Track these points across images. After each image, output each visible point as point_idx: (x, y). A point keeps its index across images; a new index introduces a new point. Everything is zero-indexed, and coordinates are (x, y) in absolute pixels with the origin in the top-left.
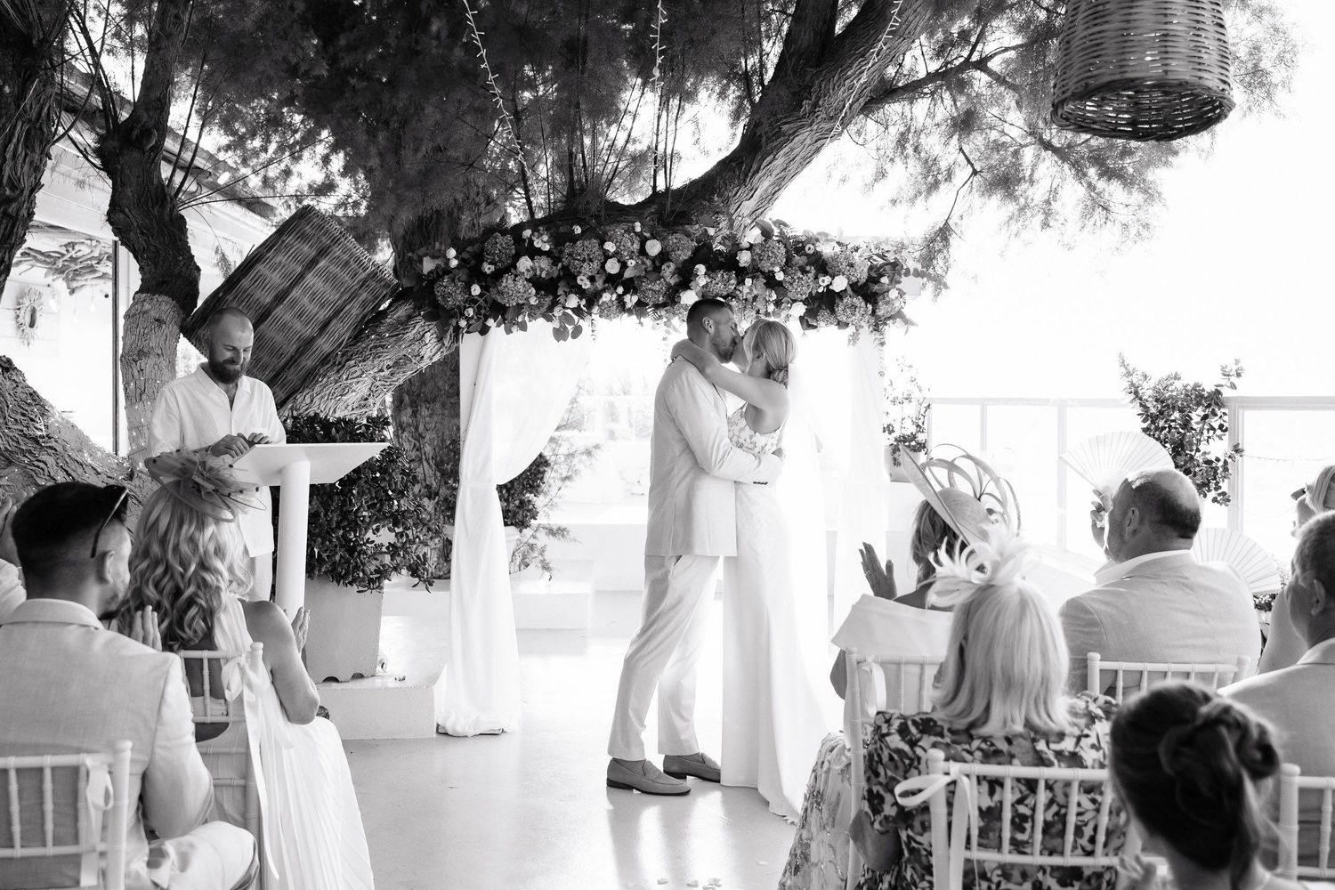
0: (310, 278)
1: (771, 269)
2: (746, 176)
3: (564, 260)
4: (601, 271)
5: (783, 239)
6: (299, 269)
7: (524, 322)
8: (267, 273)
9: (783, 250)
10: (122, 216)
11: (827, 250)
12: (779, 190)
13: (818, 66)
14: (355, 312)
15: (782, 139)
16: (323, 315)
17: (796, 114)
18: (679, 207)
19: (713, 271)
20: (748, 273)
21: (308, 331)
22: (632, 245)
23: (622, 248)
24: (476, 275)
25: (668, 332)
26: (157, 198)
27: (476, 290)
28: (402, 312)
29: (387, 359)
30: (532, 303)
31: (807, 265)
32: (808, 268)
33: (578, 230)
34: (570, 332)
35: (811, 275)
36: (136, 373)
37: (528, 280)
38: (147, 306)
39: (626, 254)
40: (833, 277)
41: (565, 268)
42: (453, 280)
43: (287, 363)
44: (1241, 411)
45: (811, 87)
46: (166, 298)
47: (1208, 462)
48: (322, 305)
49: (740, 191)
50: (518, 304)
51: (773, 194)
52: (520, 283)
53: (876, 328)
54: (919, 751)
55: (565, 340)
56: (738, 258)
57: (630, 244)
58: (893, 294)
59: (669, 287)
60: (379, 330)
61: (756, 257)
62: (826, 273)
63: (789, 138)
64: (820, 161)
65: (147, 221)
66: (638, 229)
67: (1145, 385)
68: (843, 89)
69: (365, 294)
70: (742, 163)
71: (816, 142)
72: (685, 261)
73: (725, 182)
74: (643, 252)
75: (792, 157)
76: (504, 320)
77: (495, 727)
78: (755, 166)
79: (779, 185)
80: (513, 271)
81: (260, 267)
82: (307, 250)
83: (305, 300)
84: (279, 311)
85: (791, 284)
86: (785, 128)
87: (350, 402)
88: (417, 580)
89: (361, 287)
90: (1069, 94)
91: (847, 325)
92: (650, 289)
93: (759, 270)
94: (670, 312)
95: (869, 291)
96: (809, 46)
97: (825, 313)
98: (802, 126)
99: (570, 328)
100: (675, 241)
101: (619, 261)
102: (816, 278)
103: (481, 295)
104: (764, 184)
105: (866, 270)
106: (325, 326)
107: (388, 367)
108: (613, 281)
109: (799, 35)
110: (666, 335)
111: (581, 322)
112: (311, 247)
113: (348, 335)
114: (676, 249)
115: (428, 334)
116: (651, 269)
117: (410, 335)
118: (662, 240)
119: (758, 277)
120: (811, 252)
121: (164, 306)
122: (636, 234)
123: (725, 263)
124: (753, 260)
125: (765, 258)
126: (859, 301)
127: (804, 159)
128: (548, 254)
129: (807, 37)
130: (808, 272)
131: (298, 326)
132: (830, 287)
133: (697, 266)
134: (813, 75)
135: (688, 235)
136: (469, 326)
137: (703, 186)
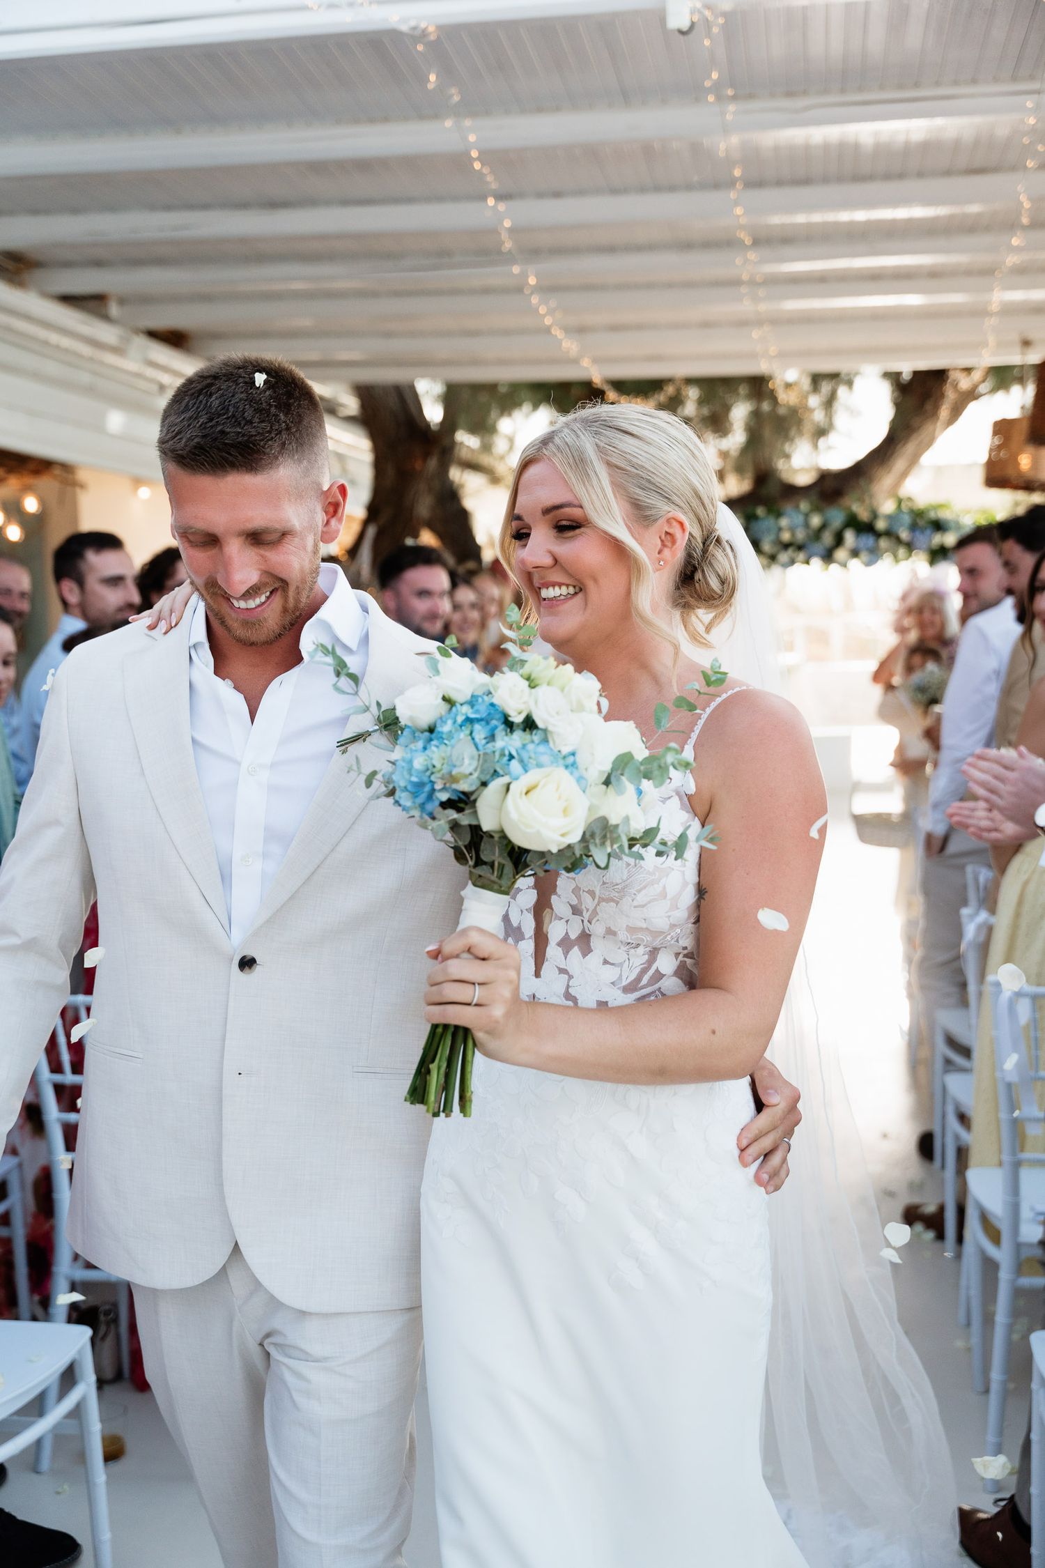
11: (944, 515)
33: (759, 510)
49: (882, 473)
56: (874, 524)
57: (799, 519)
59: (828, 547)
61: (890, 524)
62: (941, 532)
66: (804, 507)
72: (838, 529)
74: (808, 524)
85: (916, 541)
93: (891, 533)
100: (831, 514)
101: (788, 531)
102: (933, 536)
108: (786, 546)
116: (814, 535)
118: (822, 515)
119: (891, 538)
120: (931, 517)
122: (803, 510)
123: (865, 528)
124: (887, 526)
125: (896, 524)
130: (928, 532)
132: (944, 542)
133: (848, 531)
135: (842, 508)
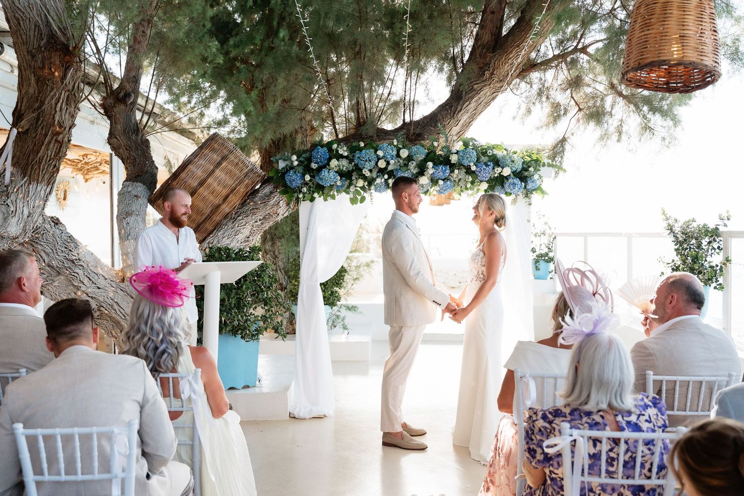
0: (218, 172)
1: (469, 164)
2: (454, 113)
3: (355, 160)
4: (376, 166)
5: (475, 148)
6: (212, 168)
7: (334, 195)
8: (194, 169)
9: (475, 153)
10: (116, 140)
11: (499, 153)
12: (472, 121)
13: (493, 52)
14: (242, 190)
15: (474, 92)
16: (225, 192)
17: (482, 79)
18: (418, 131)
19: (437, 166)
20: (456, 167)
21: (217, 201)
22: (393, 151)
23: (387, 154)
24: (307, 169)
26: (134, 130)
27: (308, 178)
28: (268, 189)
29: (259, 215)
30: (338, 184)
31: (488, 161)
32: (489, 163)
33: (362, 144)
34: (359, 200)
35: (491, 167)
36: (125, 225)
37: (336, 172)
38: (130, 189)
39: (389, 157)
40: (503, 168)
41: (356, 165)
42: (295, 173)
43: (206, 219)
44: (730, 238)
45: (490, 64)
46: (140, 184)
47: (712, 267)
48: (225, 187)
50: (330, 185)
51: (469, 123)
52: (332, 174)
53: (527, 196)
54: (554, 425)
55: (356, 204)
56: (450, 158)
57: (391, 151)
58: (536, 177)
59: (413, 174)
60: (255, 200)
61: (461, 158)
62: (499, 166)
63: (478, 92)
64: (495, 104)
65: (129, 142)
66: (395, 143)
67: (676, 225)
68: (507, 65)
69: (247, 181)
70: (452, 106)
71: (493, 94)
73: (443, 117)
74: (398, 156)
75: (479, 102)
76: (323, 193)
77: (321, 414)
78: (459, 108)
79: (472, 118)
80: (327, 167)
81: (190, 167)
82: (216, 157)
83: (215, 184)
84: (201, 190)
86: (475, 86)
87: (240, 239)
88: (277, 335)
89: (245, 177)
90: (630, 68)
91: (511, 194)
93: (462, 165)
95: (522, 175)
96: (488, 41)
97: (498, 188)
98: (485, 86)
99: (359, 198)
101: (385, 161)
102: (493, 169)
103: (310, 180)
104: (464, 118)
105: (521, 164)
106: (227, 197)
107: (260, 220)
108: (382, 171)
109: (483, 35)
111: (365, 194)
112: (218, 155)
113: (238, 203)
114: (416, 154)
115: (282, 202)
117: (272, 202)
118: (409, 149)
120: (490, 154)
121: (140, 189)
122: (395, 146)
123: (444, 161)
124: (459, 159)
126: (517, 181)
127: (486, 103)
128: (347, 157)
129: (487, 36)
130: (489, 165)
131: (211, 198)
134: (491, 57)
135: (423, 146)
136: (304, 197)
137: (430, 119)
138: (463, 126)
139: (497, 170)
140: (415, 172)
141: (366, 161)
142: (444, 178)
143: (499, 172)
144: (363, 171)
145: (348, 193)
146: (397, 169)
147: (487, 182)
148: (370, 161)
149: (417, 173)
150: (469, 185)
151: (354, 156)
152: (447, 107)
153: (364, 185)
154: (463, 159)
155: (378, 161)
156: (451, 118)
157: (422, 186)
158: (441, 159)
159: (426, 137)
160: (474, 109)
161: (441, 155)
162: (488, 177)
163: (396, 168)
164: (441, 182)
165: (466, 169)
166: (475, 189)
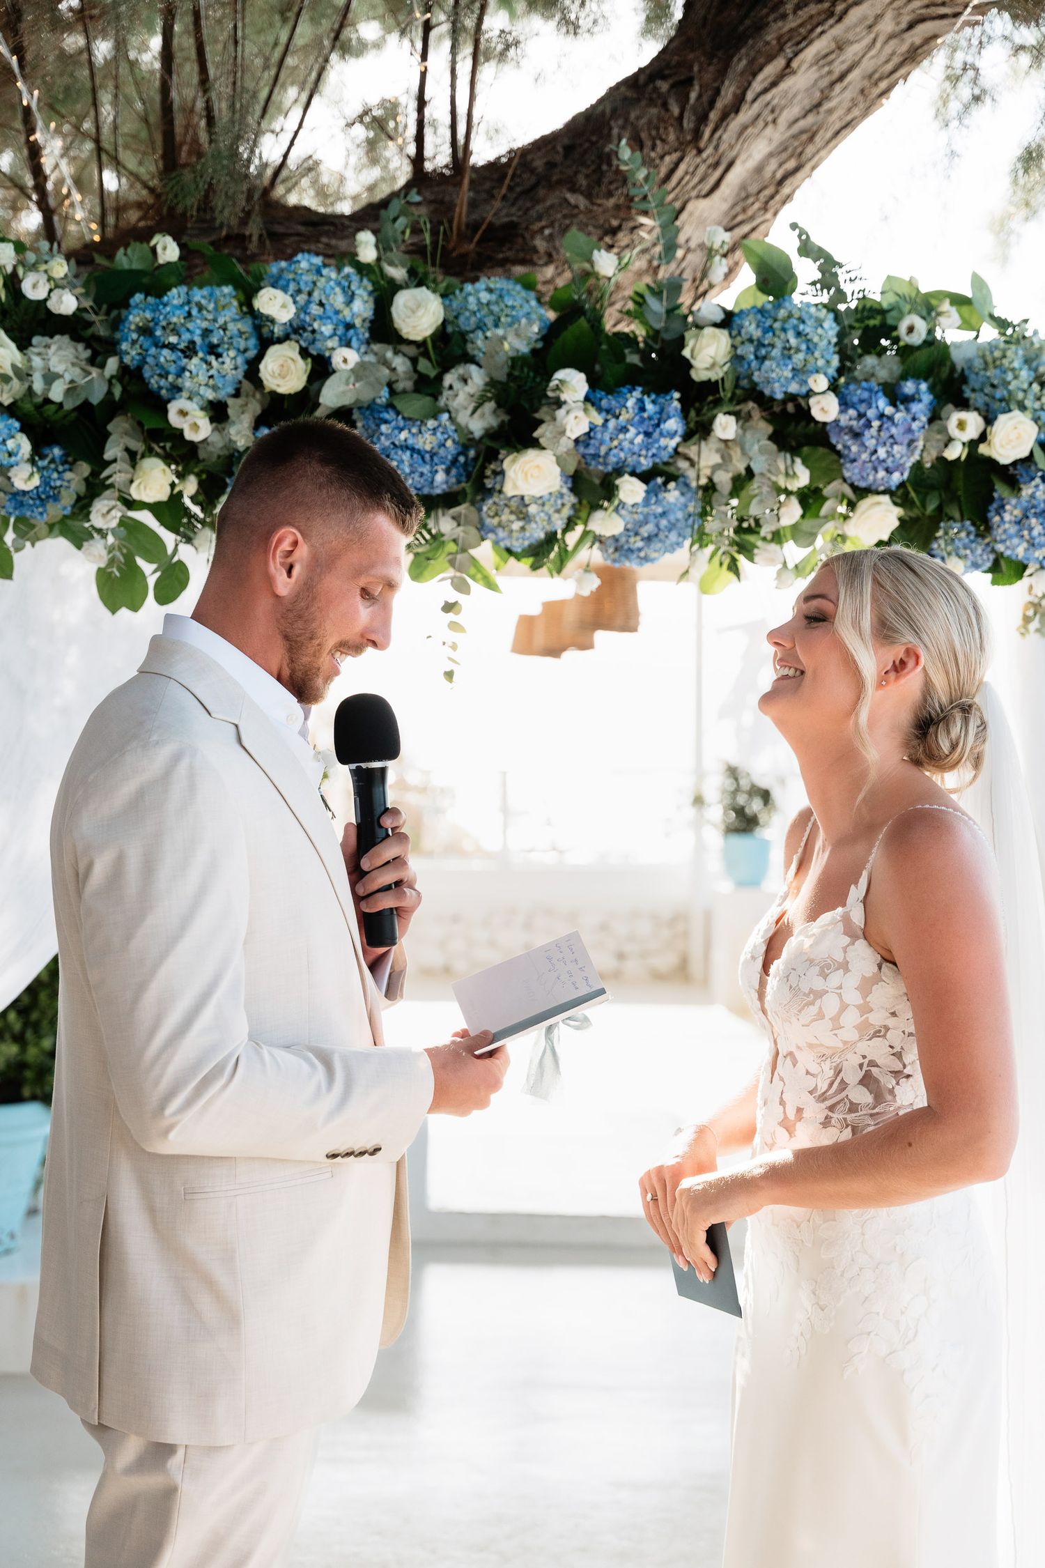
1: (794, 388)
2: (703, 119)
3: (124, 346)
4: (247, 386)
5: (831, 299)
9: (830, 330)
12: (797, 169)
15: (812, 9)
18: (496, 212)
19: (610, 391)
20: (717, 403)
22: (350, 299)
23: (315, 310)
25: (461, 587)
30: (22, 485)
31: (904, 377)
32: (909, 387)
33: (168, 250)
34: (151, 581)
35: (920, 409)
39: (327, 329)
40: (988, 417)
41: (131, 375)
49: (682, 167)
51: (781, 183)
55: (135, 608)
56: (686, 353)
57: (338, 300)
59: (467, 442)
61: (748, 351)
62: (963, 404)
66: (368, 256)
70: (688, 82)
71: (911, 26)
72: (516, 361)
74: (382, 325)
75: (838, 68)
78: (728, 92)
79: (798, 156)
85: (857, 435)
91: (1019, 569)
92: (405, 447)
93: (755, 390)
94: (467, 523)
97: (956, 531)
99: (148, 569)
100: (485, 297)
101: (304, 353)
102: (936, 416)
110: (453, 596)
111: (186, 553)
114: (489, 321)
116: (408, 385)
118: (446, 291)
119: (749, 417)
120: (917, 339)
122: (362, 269)
124: (737, 359)
125: (776, 353)
127: (873, 78)
128: (72, 325)
130: (908, 400)
132: (983, 449)
133: (561, 374)
135: (527, 287)
137: (568, 149)
138: (743, 198)
139: (961, 425)
140: (478, 425)
141: (190, 351)
142: (645, 464)
143: (972, 432)
144: (173, 408)
145: (79, 539)
146: (370, 408)
147: (899, 495)
148: (213, 350)
149: (490, 434)
150: (792, 512)
151: (116, 324)
152: (664, 86)
153: (176, 498)
154: (762, 359)
155: (260, 357)
156: (682, 147)
157: (521, 508)
158: (633, 359)
159: (540, 244)
160: (807, 103)
161: (628, 340)
162: (900, 467)
163: (366, 396)
164: (631, 490)
165: (771, 418)
166: (819, 541)
